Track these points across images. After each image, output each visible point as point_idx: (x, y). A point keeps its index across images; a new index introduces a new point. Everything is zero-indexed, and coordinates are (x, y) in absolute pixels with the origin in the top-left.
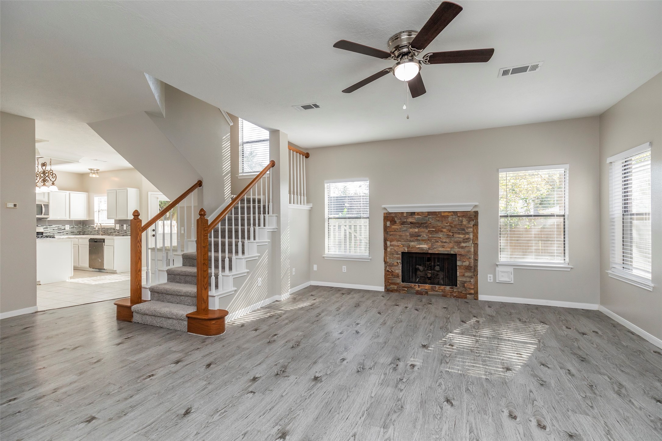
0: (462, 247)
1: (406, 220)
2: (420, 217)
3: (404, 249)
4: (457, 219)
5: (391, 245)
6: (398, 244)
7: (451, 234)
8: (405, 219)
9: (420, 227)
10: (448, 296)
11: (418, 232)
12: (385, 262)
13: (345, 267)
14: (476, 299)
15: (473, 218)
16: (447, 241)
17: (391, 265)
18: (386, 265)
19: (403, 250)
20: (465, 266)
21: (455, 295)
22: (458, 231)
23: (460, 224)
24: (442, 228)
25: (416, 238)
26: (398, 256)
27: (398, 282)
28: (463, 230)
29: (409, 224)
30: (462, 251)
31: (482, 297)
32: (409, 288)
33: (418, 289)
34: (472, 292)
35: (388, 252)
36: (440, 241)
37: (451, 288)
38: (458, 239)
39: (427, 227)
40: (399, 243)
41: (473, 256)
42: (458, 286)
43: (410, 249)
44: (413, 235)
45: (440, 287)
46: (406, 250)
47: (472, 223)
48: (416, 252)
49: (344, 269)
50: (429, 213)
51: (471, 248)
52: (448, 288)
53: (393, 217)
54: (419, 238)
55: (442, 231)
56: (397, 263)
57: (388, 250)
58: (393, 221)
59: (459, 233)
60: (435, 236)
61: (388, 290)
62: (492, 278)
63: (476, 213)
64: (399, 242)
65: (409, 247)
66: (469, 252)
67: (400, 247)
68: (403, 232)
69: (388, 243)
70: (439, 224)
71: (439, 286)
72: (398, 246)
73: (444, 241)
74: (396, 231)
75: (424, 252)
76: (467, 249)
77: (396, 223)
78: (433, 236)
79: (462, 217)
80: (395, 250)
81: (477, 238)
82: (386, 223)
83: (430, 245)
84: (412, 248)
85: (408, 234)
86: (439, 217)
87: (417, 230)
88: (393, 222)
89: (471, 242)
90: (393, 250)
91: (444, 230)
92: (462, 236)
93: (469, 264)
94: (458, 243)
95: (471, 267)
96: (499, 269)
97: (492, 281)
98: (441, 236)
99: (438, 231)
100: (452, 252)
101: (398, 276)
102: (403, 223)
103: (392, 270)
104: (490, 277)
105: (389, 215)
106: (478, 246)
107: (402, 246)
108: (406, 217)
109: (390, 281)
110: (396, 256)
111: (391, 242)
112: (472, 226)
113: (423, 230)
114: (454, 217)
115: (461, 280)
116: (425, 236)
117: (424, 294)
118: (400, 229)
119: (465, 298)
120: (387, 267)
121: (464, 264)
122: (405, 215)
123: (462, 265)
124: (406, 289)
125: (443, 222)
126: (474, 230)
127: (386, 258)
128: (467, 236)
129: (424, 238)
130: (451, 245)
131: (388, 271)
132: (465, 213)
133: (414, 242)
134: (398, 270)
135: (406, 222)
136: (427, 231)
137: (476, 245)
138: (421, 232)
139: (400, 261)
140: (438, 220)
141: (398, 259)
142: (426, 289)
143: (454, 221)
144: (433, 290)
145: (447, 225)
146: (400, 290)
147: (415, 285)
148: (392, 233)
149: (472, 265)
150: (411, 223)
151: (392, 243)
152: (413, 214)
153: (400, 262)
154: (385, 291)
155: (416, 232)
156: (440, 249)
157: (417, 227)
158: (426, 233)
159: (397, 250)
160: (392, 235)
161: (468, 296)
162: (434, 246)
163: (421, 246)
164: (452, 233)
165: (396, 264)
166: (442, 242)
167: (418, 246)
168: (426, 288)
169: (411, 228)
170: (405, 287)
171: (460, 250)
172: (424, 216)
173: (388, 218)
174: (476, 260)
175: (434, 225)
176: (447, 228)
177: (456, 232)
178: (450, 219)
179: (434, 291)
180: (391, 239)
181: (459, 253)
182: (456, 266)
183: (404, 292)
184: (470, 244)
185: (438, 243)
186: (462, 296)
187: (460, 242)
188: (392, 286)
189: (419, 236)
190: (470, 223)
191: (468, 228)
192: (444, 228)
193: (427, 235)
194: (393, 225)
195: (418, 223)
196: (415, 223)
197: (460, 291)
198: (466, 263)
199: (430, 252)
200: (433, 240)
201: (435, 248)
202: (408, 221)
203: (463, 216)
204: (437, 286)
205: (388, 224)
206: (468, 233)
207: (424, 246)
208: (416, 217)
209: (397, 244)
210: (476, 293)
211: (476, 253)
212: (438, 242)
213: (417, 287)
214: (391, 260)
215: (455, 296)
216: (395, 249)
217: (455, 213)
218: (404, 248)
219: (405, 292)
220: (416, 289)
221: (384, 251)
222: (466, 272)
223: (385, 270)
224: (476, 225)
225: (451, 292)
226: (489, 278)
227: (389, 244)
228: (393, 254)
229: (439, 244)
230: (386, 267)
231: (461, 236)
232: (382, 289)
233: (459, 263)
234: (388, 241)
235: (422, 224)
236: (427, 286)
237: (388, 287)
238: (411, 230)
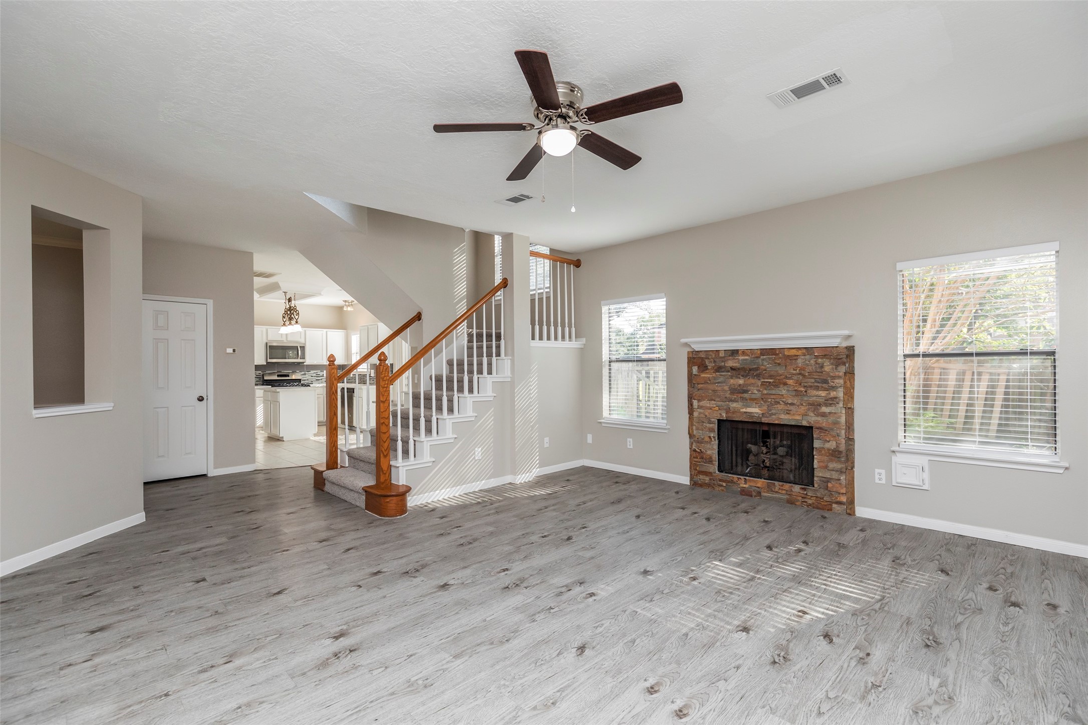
0: (823, 415)
1: (723, 364)
2: (747, 357)
3: (721, 414)
4: (812, 362)
5: (700, 407)
6: (712, 406)
7: (803, 389)
8: (723, 362)
9: (746, 376)
10: (797, 503)
11: (744, 385)
12: (691, 436)
13: (631, 440)
14: (851, 513)
15: (845, 360)
16: (795, 402)
17: (700, 441)
18: (692, 440)
19: (719, 415)
20: (829, 450)
21: (810, 502)
22: (816, 384)
23: (818, 370)
24: (786, 378)
25: (740, 395)
26: (711, 425)
27: (711, 470)
28: (825, 383)
29: (729, 371)
30: (822, 422)
31: (862, 512)
32: (729, 482)
33: (745, 486)
34: (844, 499)
35: (695, 419)
36: (783, 401)
37: (803, 489)
38: (814, 398)
39: (758, 376)
40: (712, 404)
41: (843, 432)
42: (816, 485)
43: (730, 415)
44: (735, 389)
45: (782, 486)
46: (724, 416)
47: (842, 369)
48: (740, 420)
49: (630, 443)
50: (764, 352)
51: (840, 417)
52: (797, 488)
53: (702, 358)
54: (745, 395)
55: (785, 384)
56: (710, 437)
57: (696, 414)
58: (703, 365)
59: (817, 388)
60: (774, 392)
61: (695, 484)
62: (883, 476)
63: (851, 350)
64: (713, 402)
65: (728, 411)
66: (836, 423)
67: (714, 410)
68: (719, 384)
69: (695, 403)
70: (781, 370)
71: (781, 483)
72: (711, 409)
73: (790, 401)
74: (707, 383)
75: (755, 420)
76: (831, 419)
77: (707, 369)
78: (770, 392)
79: (822, 358)
80: (706, 416)
81: (852, 398)
82: (692, 369)
83: (765, 408)
84: (734, 412)
85: (726, 388)
86: (780, 358)
87: (741, 382)
88: (703, 367)
89: (841, 405)
90: (702, 415)
91: (790, 382)
92: (823, 393)
93: (837, 447)
94: (815, 406)
95: (840, 452)
96: (897, 459)
97: (883, 482)
98: (784, 392)
99: (779, 382)
100: (805, 423)
101: (710, 461)
102: (719, 369)
103: (700, 450)
104: (880, 474)
105: (696, 354)
106: (853, 412)
107: (717, 408)
108: (724, 359)
109: (698, 468)
110: (708, 425)
111: (699, 401)
112: (841, 374)
113: (752, 381)
114: (808, 357)
115: (821, 475)
116: (755, 392)
117: (755, 496)
118: (715, 378)
119: (828, 510)
120: (694, 444)
121: (827, 445)
122: (722, 354)
123: (823, 448)
124: (724, 484)
125: (788, 367)
126: (845, 382)
127: (692, 429)
128: (833, 394)
129: (753, 396)
130: (803, 409)
131: (695, 451)
132: (828, 349)
133: (737, 402)
134: (712, 450)
135: (725, 367)
136: (760, 383)
137: (850, 411)
138: (750, 385)
139: (714, 435)
140: (779, 364)
141: (711, 430)
142: (758, 487)
143: (807, 365)
144: (770, 488)
145: (795, 372)
146: (714, 484)
147: (738, 478)
148: (702, 386)
149: (843, 447)
150: (732, 369)
151: (702, 403)
152: (734, 353)
153: (714, 437)
154: (691, 484)
155: (740, 385)
156: (783, 416)
157: (743, 376)
158: (758, 386)
159: (708, 416)
160: (701, 389)
161: (834, 506)
162: (771, 410)
163: (749, 410)
164: (805, 387)
165: (707, 439)
166: (786, 404)
167: (744, 410)
168: (759, 485)
169: (732, 377)
170: (724, 481)
171: (819, 419)
172: (753, 356)
173: (695, 361)
174: (850, 440)
175: (772, 373)
176: (795, 377)
177: (811, 387)
178: (800, 362)
179: (772, 491)
180: (699, 396)
181: (818, 426)
182: (812, 449)
183: (721, 488)
184: (840, 409)
185: (778, 406)
186: (823, 507)
187: (820, 405)
188: (701, 477)
189: (746, 392)
190: (839, 368)
191: (834, 378)
192: (790, 378)
193: (759, 391)
194: (703, 371)
195: (743, 369)
196: (739, 369)
197: (819, 495)
198: (832, 445)
199: (764, 420)
200: (770, 400)
201: (772, 414)
202: (726, 365)
203: (825, 356)
204: (776, 483)
205: (695, 370)
206: (834, 388)
207: (755, 411)
208: (741, 358)
209: (708, 405)
210: (851, 502)
211: (850, 426)
212: (779, 403)
213: (744, 483)
214: (699, 433)
215: (810, 505)
216: (707, 414)
217: (809, 350)
218: (720, 412)
219: (723, 488)
220: (741, 485)
221: (688, 416)
222: (831, 461)
223: (690, 449)
224: (850, 373)
225: (803, 496)
226: (877, 476)
227: (697, 404)
228: (703, 422)
229: (781, 407)
230: (691, 444)
231: (820, 392)
232: (685, 480)
233: (817, 444)
234: (694, 399)
235: (750, 370)
236: (760, 482)
237: (696, 478)
238: (732, 381)
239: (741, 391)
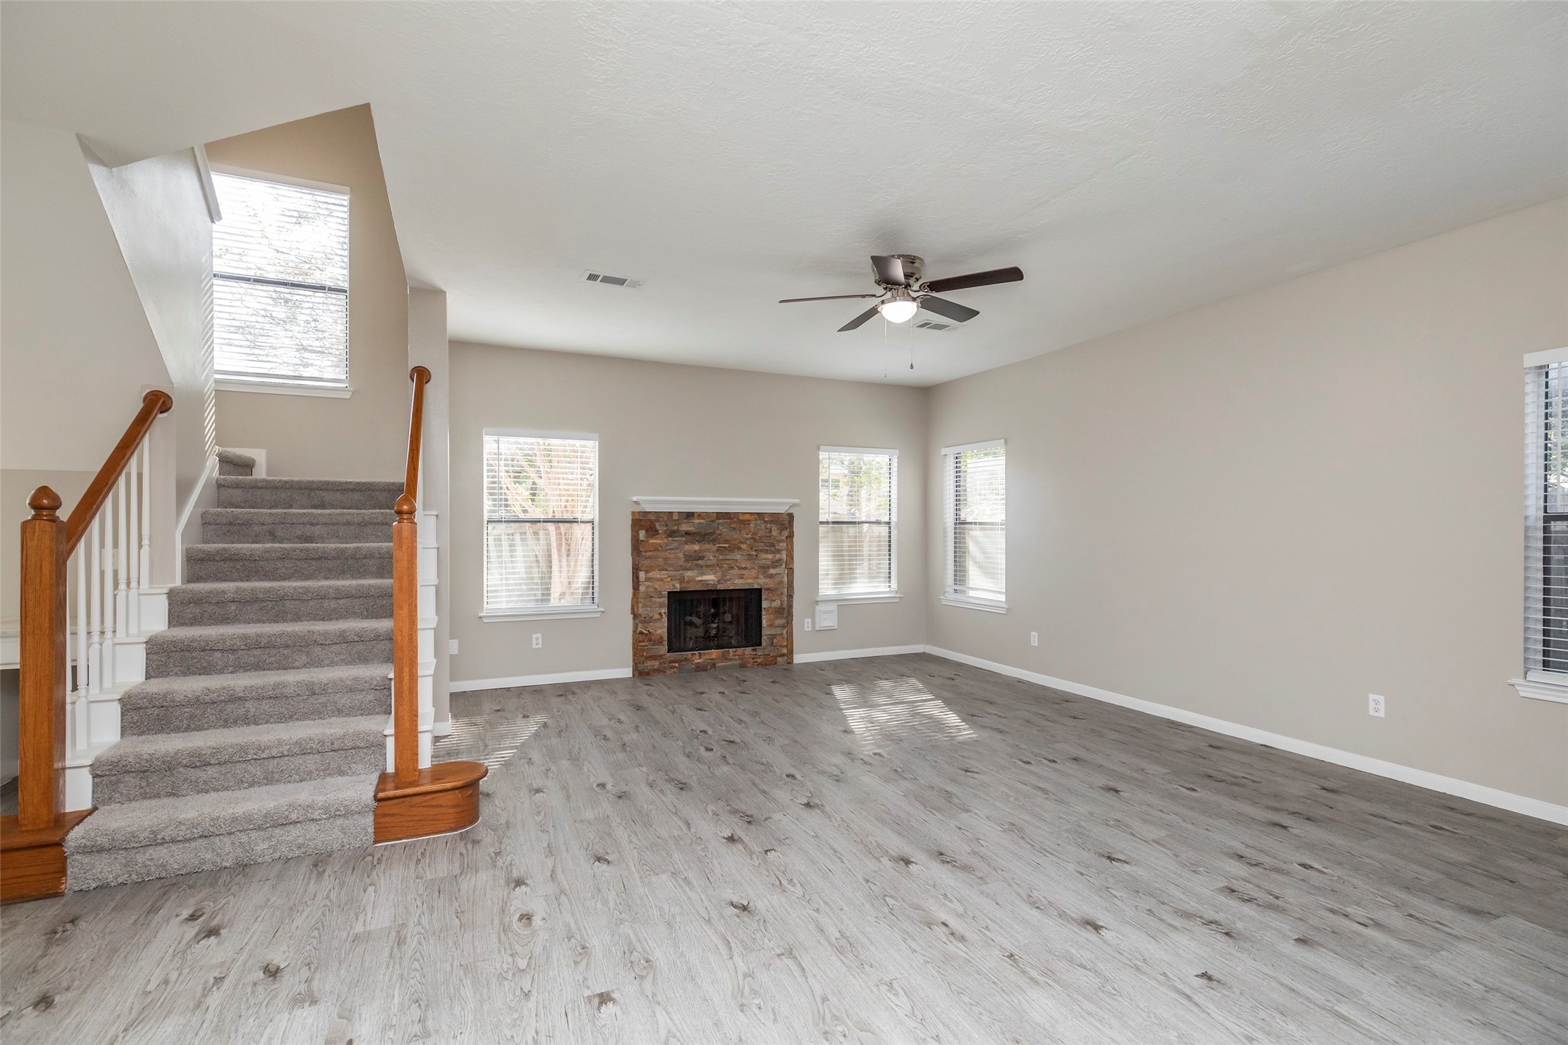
0: (771, 576)
1: (676, 528)
2: (702, 521)
3: (674, 585)
4: (763, 526)
5: (647, 579)
6: (662, 576)
7: (755, 553)
8: (676, 525)
9: (702, 542)
10: (748, 666)
11: (700, 551)
12: (635, 615)
13: (539, 635)
14: (790, 662)
15: (786, 525)
16: (748, 566)
17: (648, 620)
18: (637, 621)
19: (672, 587)
20: (775, 608)
21: (759, 661)
22: (765, 548)
23: (768, 535)
24: (741, 542)
25: (695, 562)
26: (662, 599)
27: (662, 653)
28: (773, 546)
29: (683, 536)
30: (770, 583)
31: (799, 658)
32: (681, 661)
33: (699, 661)
34: (785, 651)
35: (641, 594)
36: (737, 566)
37: (753, 650)
38: (764, 561)
39: (714, 541)
40: (664, 574)
41: (786, 590)
42: (764, 644)
43: (684, 585)
44: (690, 556)
45: (736, 651)
46: (678, 587)
47: (786, 533)
48: (694, 589)
49: (537, 640)
50: (720, 515)
51: (783, 578)
52: (748, 651)
53: (651, 521)
54: (700, 562)
55: (739, 548)
56: (660, 614)
57: (642, 588)
58: (652, 528)
59: (766, 552)
60: (729, 557)
61: (641, 673)
62: (810, 624)
63: (791, 516)
64: (664, 572)
65: (682, 580)
66: (782, 582)
67: (665, 582)
68: (673, 551)
69: (642, 575)
70: (735, 535)
71: (734, 649)
72: (662, 580)
73: (743, 566)
74: (658, 550)
75: (710, 588)
76: (777, 579)
77: (658, 534)
78: (726, 558)
79: (770, 524)
80: (656, 589)
81: (793, 559)
82: (638, 534)
83: (719, 574)
84: (688, 582)
85: (681, 555)
86: (735, 522)
87: (697, 547)
88: (652, 531)
89: (784, 566)
90: (651, 589)
91: (744, 546)
92: (770, 556)
93: (781, 604)
94: (764, 568)
95: (784, 609)
96: (820, 608)
97: (810, 629)
98: (738, 557)
99: (734, 548)
100: (756, 586)
101: (660, 642)
102: (671, 534)
103: (648, 631)
104: (808, 623)
105: (643, 516)
106: (793, 572)
107: (669, 579)
108: (678, 522)
109: (645, 654)
110: (657, 600)
111: (647, 572)
112: (784, 538)
113: (707, 546)
114: (758, 522)
115: (768, 633)
116: (711, 558)
117: (710, 669)
118: (667, 545)
119: (774, 664)
120: (640, 625)
121: (774, 604)
122: (675, 517)
123: (771, 607)
124: (677, 665)
125: (742, 532)
126: (787, 545)
127: (638, 607)
128: (778, 556)
129: (709, 563)
130: (754, 572)
131: (641, 633)
132: (775, 515)
133: (692, 570)
134: (661, 629)
135: (678, 531)
136: (715, 548)
137: (791, 571)
138: (705, 551)
139: (664, 610)
140: (734, 528)
141: (661, 606)
142: (712, 659)
143: (758, 530)
144: (725, 658)
145: (748, 536)
146: (665, 667)
147: (693, 654)
148: (650, 553)
149: (785, 605)
150: (687, 533)
151: (650, 575)
152: (690, 515)
153: (665, 613)
154: (634, 676)
155: (695, 551)
156: (737, 581)
157: (697, 541)
158: (713, 552)
159: (659, 589)
160: (650, 558)
161: (779, 659)
162: (725, 577)
163: (705, 578)
164: (756, 550)
165: (657, 616)
166: (740, 568)
167: (700, 578)
168: (713, 657)
169: (686, 543)
170: (675, 662)
171: (767, 580)
172: (709, 520)
173: (643, 523)
174: (790, 596)
175: (727, 538)
176: (748, 542)
177: (761, 550)
178: (752, 525)
179: (727, 659)
180: (647, 567)
181: (767, 587)
182: (761, 609)
183: (672, 670)
184: (782, 570)
185: (733, 571)
186: (769, 663)
187: (768, 568)
188: (649, 663)
189: (702, 558)
190: (783, 533)
191: (780, 541)
192: (743, 543)
193: (715, 556)
194: (652, 536)
195: (698, 534)
196: (694, 533)
197: (766, 652)
198: (777, 604)
199: (720, 587)
200: (725, 566)
201: (728, 580)
202: (680, 529)
203: (771, 522)
204: (731, 650)
205: (642, 534)
206: (779, 551)
207: (710, 578)
208: (696, 521)
209: (658, 576)
210: (791, 652)
211: (790, 585)
212: (733, 568)
213: (698, 658)
214: (648, 611)
215: (760, 664)
216: (656, 586)
217: (760, 515)
218: (672, 583)
219: (675, 670)
220: (696, 661)
221: (630, 591)
222: (777, 618)
223: (634, 632)
224: (791, 536)
225: (754, 656)
226: (807, 626)
227: (644, 576)
228: (652, 597)
229: (735, 571)
230: (635, 626)
231: (768, 555)
232: (627, 672)
233: (765, 604)
234: (641, 571)
235: (706, 534)
236: (714, 653)
237: (641, 667)
238: (687, 547)
239: (694, 558)
